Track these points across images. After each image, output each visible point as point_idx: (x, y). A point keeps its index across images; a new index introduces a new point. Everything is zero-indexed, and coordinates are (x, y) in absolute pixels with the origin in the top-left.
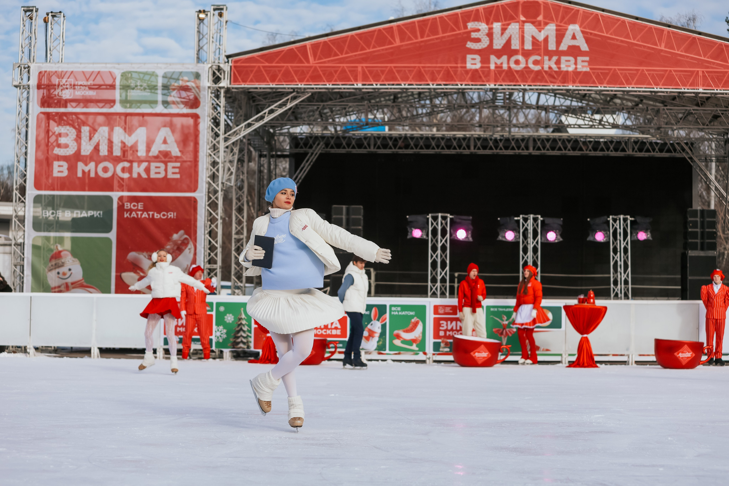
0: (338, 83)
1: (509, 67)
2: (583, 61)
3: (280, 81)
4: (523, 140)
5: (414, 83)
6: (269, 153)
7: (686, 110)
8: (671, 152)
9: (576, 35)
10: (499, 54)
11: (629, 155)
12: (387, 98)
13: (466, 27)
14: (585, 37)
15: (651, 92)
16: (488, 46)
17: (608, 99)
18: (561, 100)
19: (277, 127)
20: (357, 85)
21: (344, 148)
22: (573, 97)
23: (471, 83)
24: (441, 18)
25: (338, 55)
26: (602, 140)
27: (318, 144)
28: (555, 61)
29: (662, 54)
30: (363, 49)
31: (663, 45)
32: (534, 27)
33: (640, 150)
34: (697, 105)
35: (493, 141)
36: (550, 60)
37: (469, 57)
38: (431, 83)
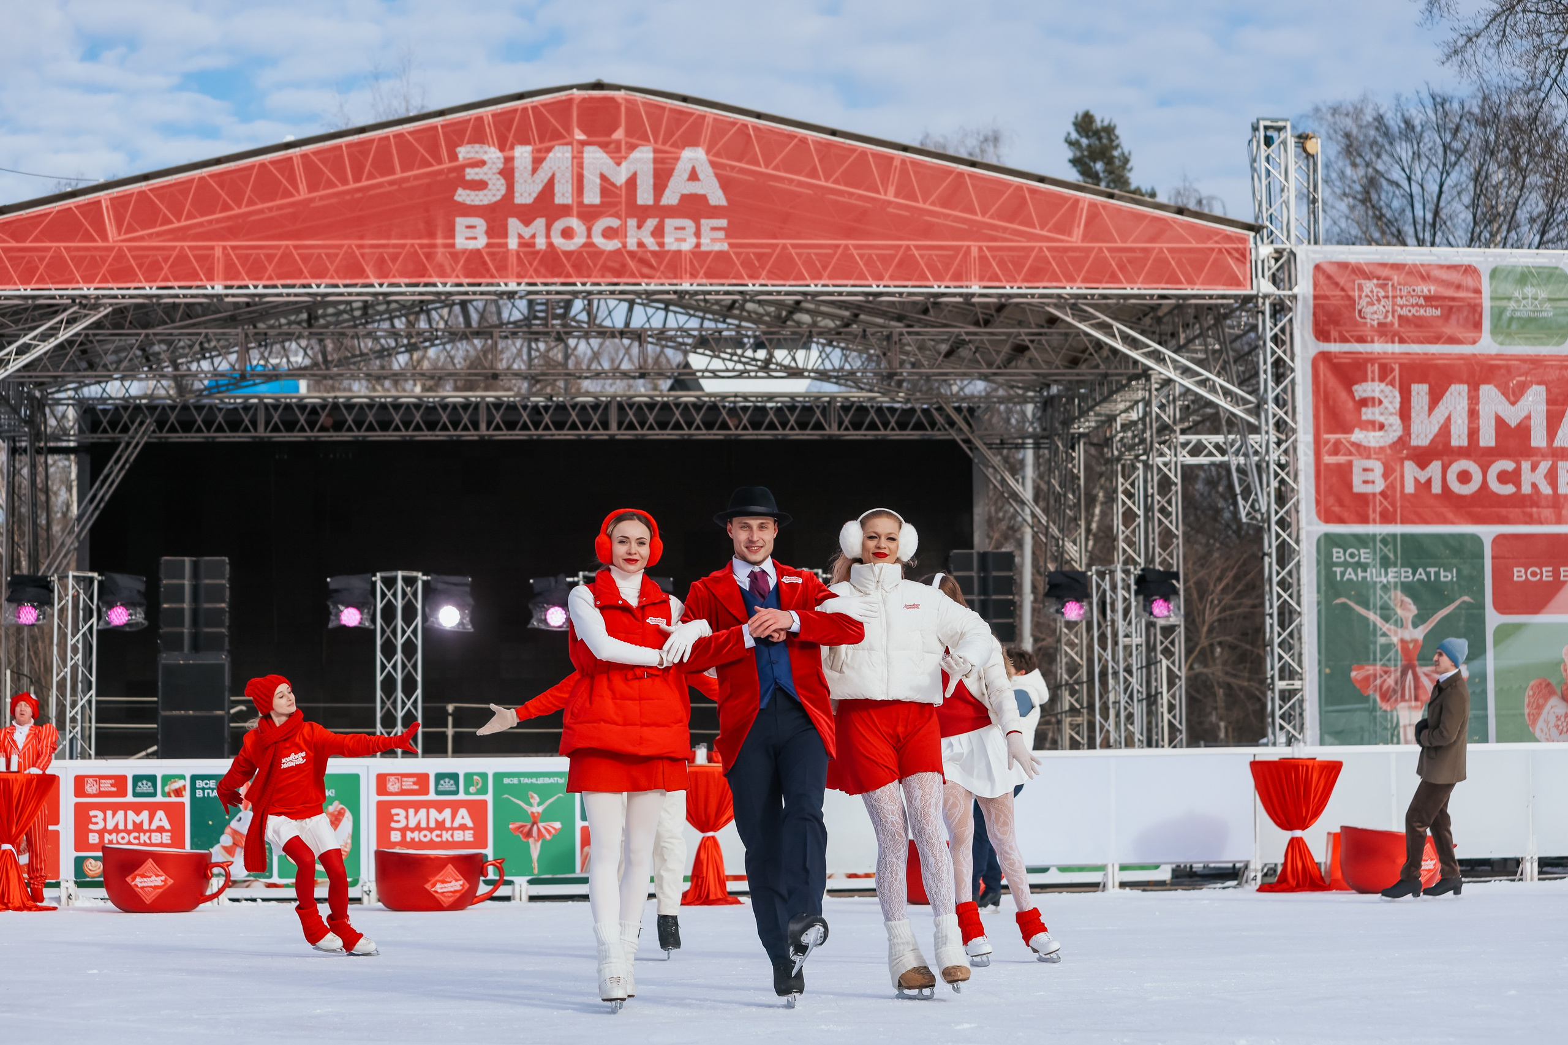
0: (169, 284)
1: (550, 245)
2: (713, 229)
3: (41, 280)
4: (595, 407)
5: (340, 282)
6: (32, 445)
7: (953, 333)
8: (925, 429)
9: (698, 170)
10: (527, 215)
11: (830, 436)
12: (293, 318)
13: (453, 157)
14: (717, 175)
15: (867, 294)
16: (504, 197)
17: (784, 313)
18: (679, 316)
19: (50, 385)
20: (213, 288)
21: (199, 430)
22: (705, 311)
23: (465, 281)
24: (399, 136)
25: (171, 222)
26: (769, 405)
27: (141, 423)
28: (652, 229)
29: (890, 210)
30: (226, 207)
31: (892, 190)
32: (604, 155)
33: (857, 426)
34: (977, 324)
35: (528, 410)
36: (639, 227)
37: (461, 222)
38: (376, 282)
